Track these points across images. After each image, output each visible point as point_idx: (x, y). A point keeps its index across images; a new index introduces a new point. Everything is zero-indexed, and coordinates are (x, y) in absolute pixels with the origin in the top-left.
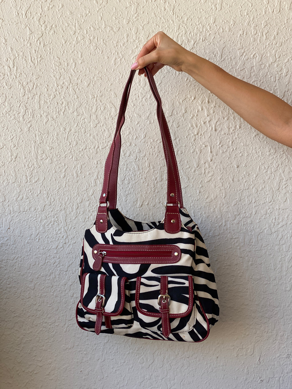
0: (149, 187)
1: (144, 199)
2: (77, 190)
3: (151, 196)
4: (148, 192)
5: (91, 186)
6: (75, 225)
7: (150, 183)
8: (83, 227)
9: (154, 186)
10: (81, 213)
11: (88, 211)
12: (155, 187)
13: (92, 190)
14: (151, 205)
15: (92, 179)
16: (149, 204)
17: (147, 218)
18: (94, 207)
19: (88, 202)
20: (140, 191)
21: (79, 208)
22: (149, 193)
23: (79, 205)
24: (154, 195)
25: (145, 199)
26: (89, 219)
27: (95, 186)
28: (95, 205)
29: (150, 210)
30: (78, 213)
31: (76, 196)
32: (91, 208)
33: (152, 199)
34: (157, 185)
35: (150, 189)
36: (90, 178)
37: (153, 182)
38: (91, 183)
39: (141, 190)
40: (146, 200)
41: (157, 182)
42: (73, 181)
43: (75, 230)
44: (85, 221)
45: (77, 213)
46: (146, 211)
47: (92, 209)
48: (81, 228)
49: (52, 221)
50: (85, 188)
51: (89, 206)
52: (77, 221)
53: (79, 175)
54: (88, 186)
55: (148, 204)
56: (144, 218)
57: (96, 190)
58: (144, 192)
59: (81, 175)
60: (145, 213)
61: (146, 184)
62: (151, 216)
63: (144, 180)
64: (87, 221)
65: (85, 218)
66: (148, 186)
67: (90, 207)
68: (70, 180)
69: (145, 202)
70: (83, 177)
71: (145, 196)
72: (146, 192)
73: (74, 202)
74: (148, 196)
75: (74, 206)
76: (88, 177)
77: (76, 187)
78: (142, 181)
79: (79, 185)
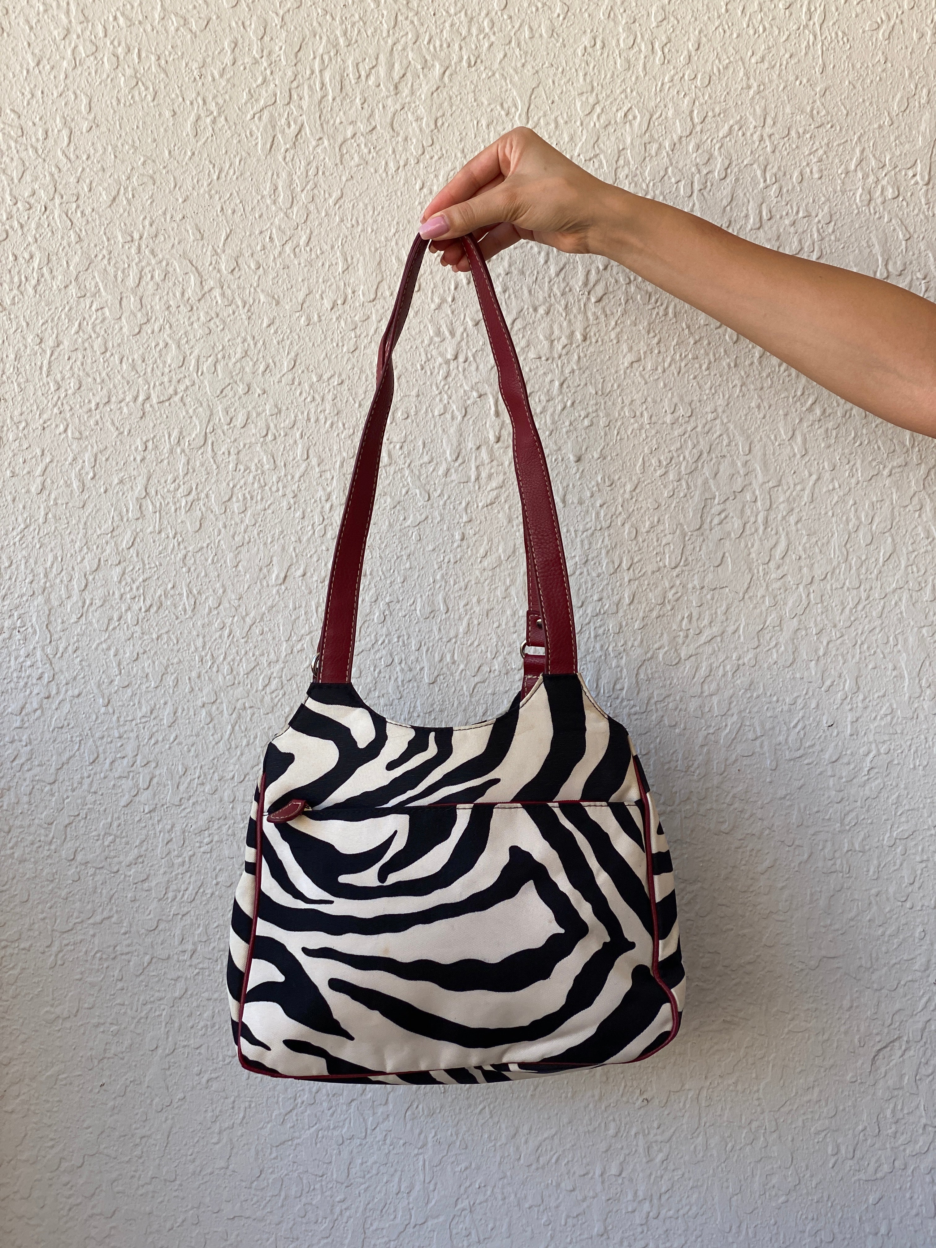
0: (306, 523)
1: (292, 558)
2: (82, 532)
3: (314, 551)
4: (304, 539)
5: (125, 520)
6: (78, 641)
7: (309, 510)
8: (104, 646)
9: (321, 519)
10: (98, 603)
11: (117, 595)
12: (325, 522)
13: (129, 533)
14: (315, 578)
15: (129, 497)
16: (308, 574)
17: (301, 618)
18: (137, 583)
19: (118, 569)
20: (280, 535)
21: (90, 587)
22: (309, 540)
23: (91, 578)
24: (324, 548)
25: (294, 561)
26: (122, 622)
27: (138, 519)
28: (141, 579)
29: (310, 593)
30: (88, 602)
31: (81, 550)
32: (128, 589)
33: (315, 559)
34: (331, 514)
35: (310, 527)
36: (123, 494)
37: (320, 506)
38: (127, 511)
39: (282, 532)
40: (297, 561)
41: (332, 506)
42: (70, 505)
43: (77, 657)
44: (111, 628)
45: (84, 603)
46: (298, 595)
47: (131, 589)
48: (96, 649)
49: (5, 629)
50: (107, 526)
51: (120, 582)
52: (83, 627)
53: (89, 483)
54: (116, 518)
55: (304, 575)
56: (293, 617)
57: (141, 530)
58: (293, 539)
59: (94, 486)
60: (294, 603)
61: (299, 514)
62: (314, 611)
63: (292, 501)
64: (114, 629)
65: (110, 620)
66: (303, 518)
67: (123, 583)
68: (59, 502)
69: (294, 570)
70: (102, 490)
71: (294, 549)
72: (299, 539)
73: (73, 569)
74: (305, 548)
75: (74, 582)
76: (118, 492)
77: (79, 521)
78: (285, 504)
79: (87, 517)
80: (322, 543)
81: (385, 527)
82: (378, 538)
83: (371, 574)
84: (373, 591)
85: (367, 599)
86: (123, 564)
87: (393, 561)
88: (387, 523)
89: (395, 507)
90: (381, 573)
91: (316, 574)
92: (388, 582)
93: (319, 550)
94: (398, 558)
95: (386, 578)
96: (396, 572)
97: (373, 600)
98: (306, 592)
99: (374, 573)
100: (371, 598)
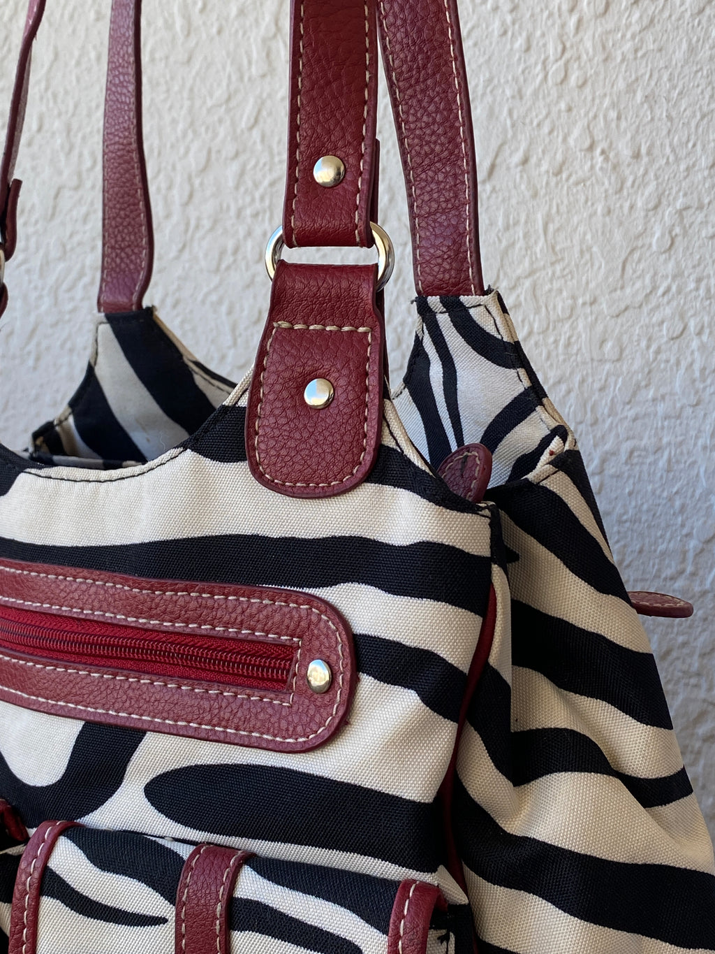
0: (533, 60)
1: (505, 131)
2: (187, 103)
3: (544, 112)
4: (528, 91)
5: (246, 79)
6: (179, 288)
7: (538, 33)
8: (214, 297)
9: (560, 48)
10: (206, 224)
11: (233, 212)
12: (567, 55)
13: (251, 100)
14: (544, 167)
15: (252, 40)
16: (533, 160)
17: (518, 246)
18: (261, 190)
19: (234, 167)
20: (485, 87)
21: (196, 200)
22: (536, 93)
23: (197, 182)
24: (563, 106)
25: (509, 136)
26: (240, 257)
27: (263, 76)
28: (266, 183)
29: (535, 195)
30: (193, 223)
31: (185, 135)
32: (248, 199)
33: (546, 129)
34: (578, 38)
35: (539, 67)
36: (245, 33)
37: (558, 22)
38: (250, 63)
39: (490, 80)
40: (514, 136)
41: (580, 21)
42: (172, 59)
43: (177, 315)
44: (223, 266)
45: (188, 224)
46: (514, 201)
47: (253, 200)
48: (203, 302)
49: (88, 271)
50: (220, 93)
51: (237, 188)
52: (187, 265)
53: (197, 20)
54: (234, 78)
55: (525, 161)
56: (504, 243)
57: (269, 96)
58: (508, 93)
59: (204, 23)
60: (507, 216)
61: (520, 42)
62: (541, 231)
63: (509, 18)
64: (228, 268)
65: (222, 253)
66: (528, 49)
67: (242, 189)
68: (157, 56)
69: (508, 152)
70: (214, 30)
71: (510, 112)
72: (520, 91)
73: (174, 168)
74: (530, 110)
75: (175, 192)
76: (237, 31)
77: (183, 86)
78: (496, 26)
79: (194, 79)
80: (560, 97)
81: (679, 55)
82: (665, 78)
83: (649, 153)
84: (651, 187)
85: (639, 204)
86: (243, 158)
87: (693, 124)
88: (684, 46)
89: (701, 11)
90: (668, 150)
91: (547, 158)
92: (683, 167)
93: (554, 110)
94: (703, 117)
95: (677, 160)
96: (699, 147)
97: (651, 205)
98: (528, 194)
99: (656, 151)
100: (647, 203)
